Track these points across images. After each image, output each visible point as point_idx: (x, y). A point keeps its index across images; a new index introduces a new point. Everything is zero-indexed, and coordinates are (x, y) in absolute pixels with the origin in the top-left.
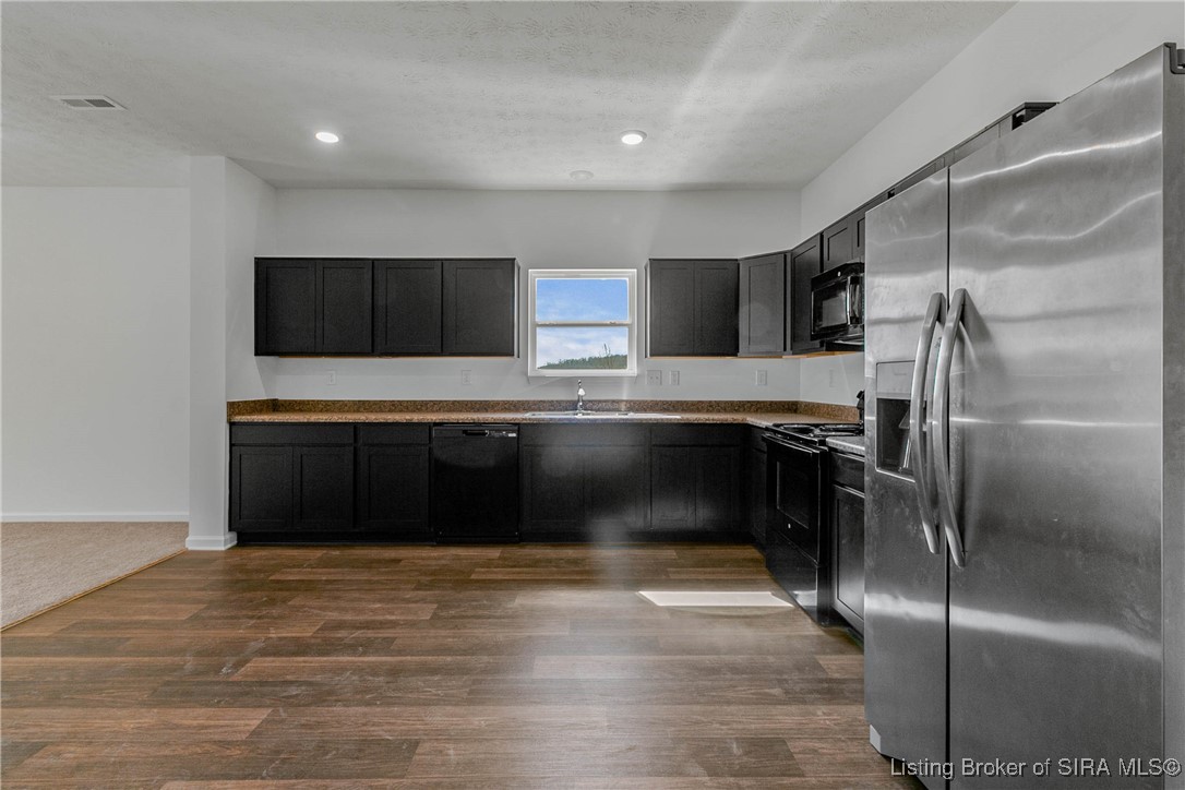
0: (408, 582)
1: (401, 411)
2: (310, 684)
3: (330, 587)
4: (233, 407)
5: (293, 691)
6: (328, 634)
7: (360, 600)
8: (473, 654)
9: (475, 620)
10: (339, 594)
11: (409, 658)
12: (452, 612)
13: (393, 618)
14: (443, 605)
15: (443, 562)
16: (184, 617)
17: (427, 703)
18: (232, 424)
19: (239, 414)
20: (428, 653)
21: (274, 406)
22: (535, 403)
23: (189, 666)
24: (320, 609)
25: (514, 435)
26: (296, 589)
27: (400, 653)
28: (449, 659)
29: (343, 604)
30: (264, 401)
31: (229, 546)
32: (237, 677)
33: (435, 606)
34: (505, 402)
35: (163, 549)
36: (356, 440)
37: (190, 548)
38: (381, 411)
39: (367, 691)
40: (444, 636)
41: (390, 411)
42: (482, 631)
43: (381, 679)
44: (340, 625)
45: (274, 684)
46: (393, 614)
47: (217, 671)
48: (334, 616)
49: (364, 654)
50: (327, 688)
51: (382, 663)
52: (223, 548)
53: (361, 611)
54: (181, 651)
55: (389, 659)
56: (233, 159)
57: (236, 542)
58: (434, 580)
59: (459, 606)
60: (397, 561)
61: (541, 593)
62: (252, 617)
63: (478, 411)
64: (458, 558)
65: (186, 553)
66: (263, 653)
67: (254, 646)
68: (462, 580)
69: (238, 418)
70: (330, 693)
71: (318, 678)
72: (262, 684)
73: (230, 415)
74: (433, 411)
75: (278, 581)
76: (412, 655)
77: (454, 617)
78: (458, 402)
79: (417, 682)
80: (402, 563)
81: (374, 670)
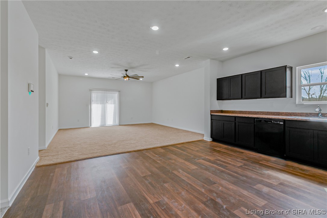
0: (241, 158)
1: (251, 114)
2: (206, 166)
3: (223, 153)
4: (212, 111)
5: (203, 166)
6: (216, 161)
7: (227, 157)
8: (242, 176)
9: (251, 171)
10: (223, 155)
11: (227, 171)
12: (246, 167)
13: (231, 163)
14: (245, 165)
15: (255, 156)
16: (196, 150)
17: (223, 179)
18: (211, 115)
19: (213, 113)
20: (232, 171)
21: (222, 111)
22: (299, 113)
23: (192, 157)
24: (218, 156)
25: (282, 123)
26: (217, 152)
27: (226, 169)
28: (236, 175)
29: (223, 157)
30: (219, 110)
31: (211, 141)
32: (196, 161)
33: (243, 164)
34: (286, 113)
35: (200, 138)
36: (235, 121)
37: (204, 139)
38: (246, 114)
39: (214, 172)
40: (240, 171)
41: (248, 114)
42: (250, 173)
43: (219, 171)
44: (219, 160)
45: (201, 164)
46: (231, 162)
47: (195, 159)
48: (220, 158)
49: (219, 166)
50: (208, 168)
51: (221, 169)
52: (209, 141)
53: (225, 159)
54: (192, 154)
55: (223, 169)
56: (211, 59)
57: (212, 140)
58: (249, 159)
59: (249, 167)
60: (243, 153)
61: (279, 173)
62: (205, 153)
63: (276, 115)
64: (261, 157)
65: (203, 140)
66: (203, 159)
67: (203, 158)
68: (256, 162)
69: (212, 114)
70: (208, 169)
71: (208, 167)
72: (199, 163)
73: (211, 113)
74: (260, 115)
75: (214, 149)
76: (228, 170)
77: (245, 168)
78: (269, 112)
79: (225, 175)
80: (244, 154)
81: (219, 170)
